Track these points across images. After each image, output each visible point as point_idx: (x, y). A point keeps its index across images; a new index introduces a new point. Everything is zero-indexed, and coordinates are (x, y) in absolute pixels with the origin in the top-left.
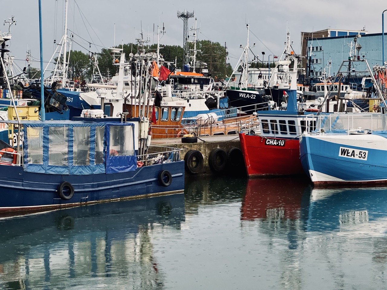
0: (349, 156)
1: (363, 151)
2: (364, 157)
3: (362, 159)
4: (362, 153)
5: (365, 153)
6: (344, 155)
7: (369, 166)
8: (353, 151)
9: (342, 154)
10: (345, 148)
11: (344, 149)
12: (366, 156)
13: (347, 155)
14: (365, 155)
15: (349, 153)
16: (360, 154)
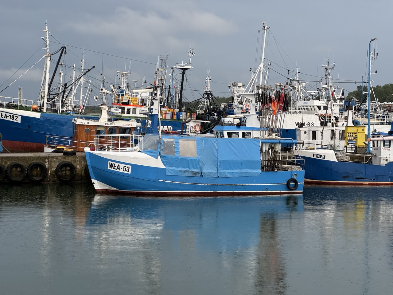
0: (115, 169)
1: (127, 166)
2: (128, 171)
3: (126, 172)
4: (126, 168)
5: (129, 167)
6: (112, 168)
7: (133, 178)
8: (119, 165)
9: (110, 168)
10: (113, 163)
11: (111, 163)
12: (130, 170)
13: (114, 168)
14: (128, 169)
15: (115, 167)
16: (124, 168)
